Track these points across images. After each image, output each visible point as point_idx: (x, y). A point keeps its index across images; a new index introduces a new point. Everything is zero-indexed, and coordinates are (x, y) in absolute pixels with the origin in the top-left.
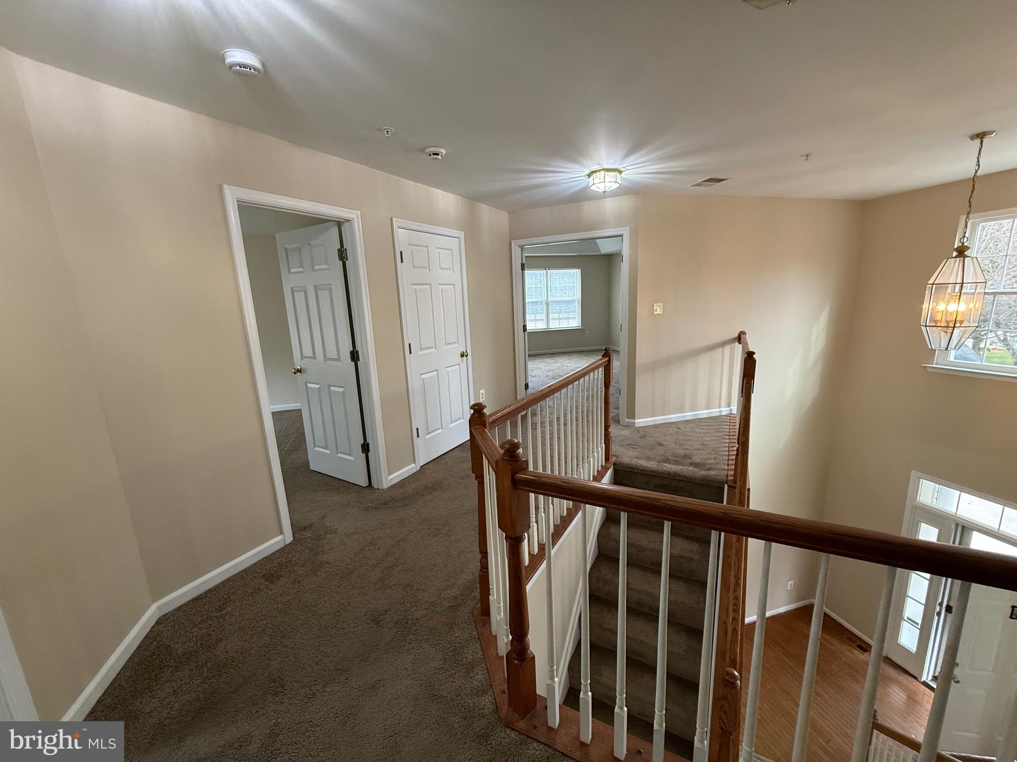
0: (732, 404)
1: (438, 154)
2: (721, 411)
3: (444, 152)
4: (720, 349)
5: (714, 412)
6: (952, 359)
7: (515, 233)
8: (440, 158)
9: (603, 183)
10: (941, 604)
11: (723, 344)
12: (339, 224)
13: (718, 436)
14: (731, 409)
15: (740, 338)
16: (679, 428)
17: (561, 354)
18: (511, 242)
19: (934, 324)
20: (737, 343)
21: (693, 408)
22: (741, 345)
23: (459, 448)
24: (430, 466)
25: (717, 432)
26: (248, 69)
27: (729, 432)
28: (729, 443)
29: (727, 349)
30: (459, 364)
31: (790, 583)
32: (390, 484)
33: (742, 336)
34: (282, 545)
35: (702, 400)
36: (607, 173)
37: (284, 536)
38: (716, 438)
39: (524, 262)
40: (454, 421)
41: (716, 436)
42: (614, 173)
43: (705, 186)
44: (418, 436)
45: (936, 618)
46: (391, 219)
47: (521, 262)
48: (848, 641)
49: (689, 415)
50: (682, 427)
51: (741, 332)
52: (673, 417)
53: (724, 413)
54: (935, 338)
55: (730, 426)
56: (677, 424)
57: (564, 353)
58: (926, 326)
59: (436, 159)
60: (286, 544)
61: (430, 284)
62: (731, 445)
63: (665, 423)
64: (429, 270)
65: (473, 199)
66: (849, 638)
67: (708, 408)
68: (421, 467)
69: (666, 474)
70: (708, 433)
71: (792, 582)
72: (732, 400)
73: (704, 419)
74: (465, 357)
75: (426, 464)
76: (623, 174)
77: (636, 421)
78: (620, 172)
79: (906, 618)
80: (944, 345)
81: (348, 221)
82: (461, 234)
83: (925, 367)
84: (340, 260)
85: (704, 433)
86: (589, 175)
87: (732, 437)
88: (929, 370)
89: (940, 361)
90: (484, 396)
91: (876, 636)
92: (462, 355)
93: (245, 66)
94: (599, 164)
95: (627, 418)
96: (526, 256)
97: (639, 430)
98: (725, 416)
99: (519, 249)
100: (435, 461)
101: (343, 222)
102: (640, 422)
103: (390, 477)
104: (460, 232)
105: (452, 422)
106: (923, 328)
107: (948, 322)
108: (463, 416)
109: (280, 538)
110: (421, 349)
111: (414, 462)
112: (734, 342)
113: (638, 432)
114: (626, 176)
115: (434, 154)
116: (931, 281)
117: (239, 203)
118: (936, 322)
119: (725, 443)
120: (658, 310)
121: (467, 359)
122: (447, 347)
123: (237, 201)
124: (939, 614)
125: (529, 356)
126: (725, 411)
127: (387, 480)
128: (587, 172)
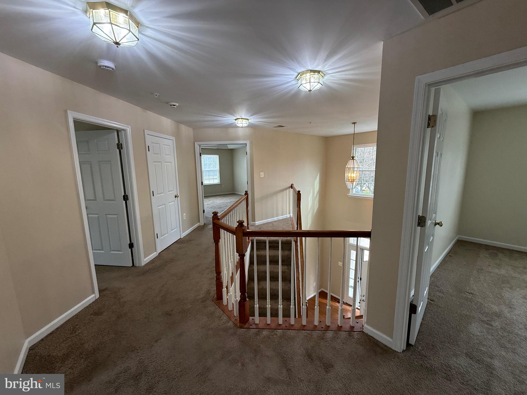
0: (291, 213)
1: (175, 106)
2: (287, 216)
3: (178, 105)
4: (285, 191)
5: (285, 217)
6: (354, 192)
7: (196, 140)
8: (176, 107)
9: (242, 123)
10: (359, 278)
11: (286, 189)
12: (118, 131)
13: (288, 225)
14: (290, 215)
15: (292, 187)
16: (273, 224)
17: (214, 196)
18: (194, 143)
19: (348, 181)
20: (291, 189)
21: (277, 216)
22: (292, 189)
23: (175, 243)
24: (163, 252)
25: (287, 224)
26: (109, 68)
27: (291, 223)
28: (292, 227)
29: (288, 191)
30: (174, 201)
31: (314, 283)
32: (145, 263)
33: (293, 186)
34: (94, 300)
35: (280, 212)
36: (243, 120)
37: (95, 295)
38: (287, 226)
39: (201, 152)
40: (173, 229)
41: (287, 225)
42: (246, 120)
43: (277, 127)
44: (157, 238)
45: (358, 283)
46: (144, 130)
47: (199, 152)
48: (334, 301)
49: (275, 219)
50: (274, 223)
51: (292, 184)
52: (270, 220)
53: (288, 217)
54: (349, 185)
55: (291, 221)
56: (272, 222)
57: (212, 196)
58: (346, 181)
59: (174, 107)
60: (96, 299)
61: (161, 162)
62: (293, 228)
63: (267, 223)
64: (161, 155)
65: (179, 122)
66: (334, 300)
67: (282, 215)
68: (159, 253)
69: (272, 241)
70: (284, 225)
71: (315, 283)
72: (291, 212)
73: (281, 220)
74: (177, 197)
75: (161, 252)
76: (249, 120)
77: (256, 223)
78: (248, 120)
79: (350, 286)
80: (351, 187)
81: (124, 130)
82: (174, 138)
83: (348, 195)
84: (118, 149)
85: (282, 225)
86: (236, 120)
87: (292, 225)
88: (349, 196)
89: (351, 193)
90: (185, 217)
91: (341, 296)
92: (176, 197)
93: (108, 67)
94: (241, 116)
95: (252, 222)
96: (201, 148)
97: (257, 226)
98: (289, 218)
99: (199, 146)
100: (165, 250)
101: (120, 130)
102: (257, 223)
103: (145, 260)
104: (173, 137)
105: (172, 230)
106: (346, 182)
107: (352, 180)
108: (177, 227)
109: (93, 295)
110: (158, 194)
111: (156, 251)
112: (290, 188)
113: (257, 227)
114: (250, 122)
115: (173, 105)
116: (346, 167)
117: (75, 120)
118: (349, 180)
119: (291, 227)
120: (262, 175)
121: (178, 199)
122: (169, 193)
123: (73, 118)
124: (358, 282)
125: (204, 197)
126: (288, 216)
127: (144, 260)
128: (235, 118)
